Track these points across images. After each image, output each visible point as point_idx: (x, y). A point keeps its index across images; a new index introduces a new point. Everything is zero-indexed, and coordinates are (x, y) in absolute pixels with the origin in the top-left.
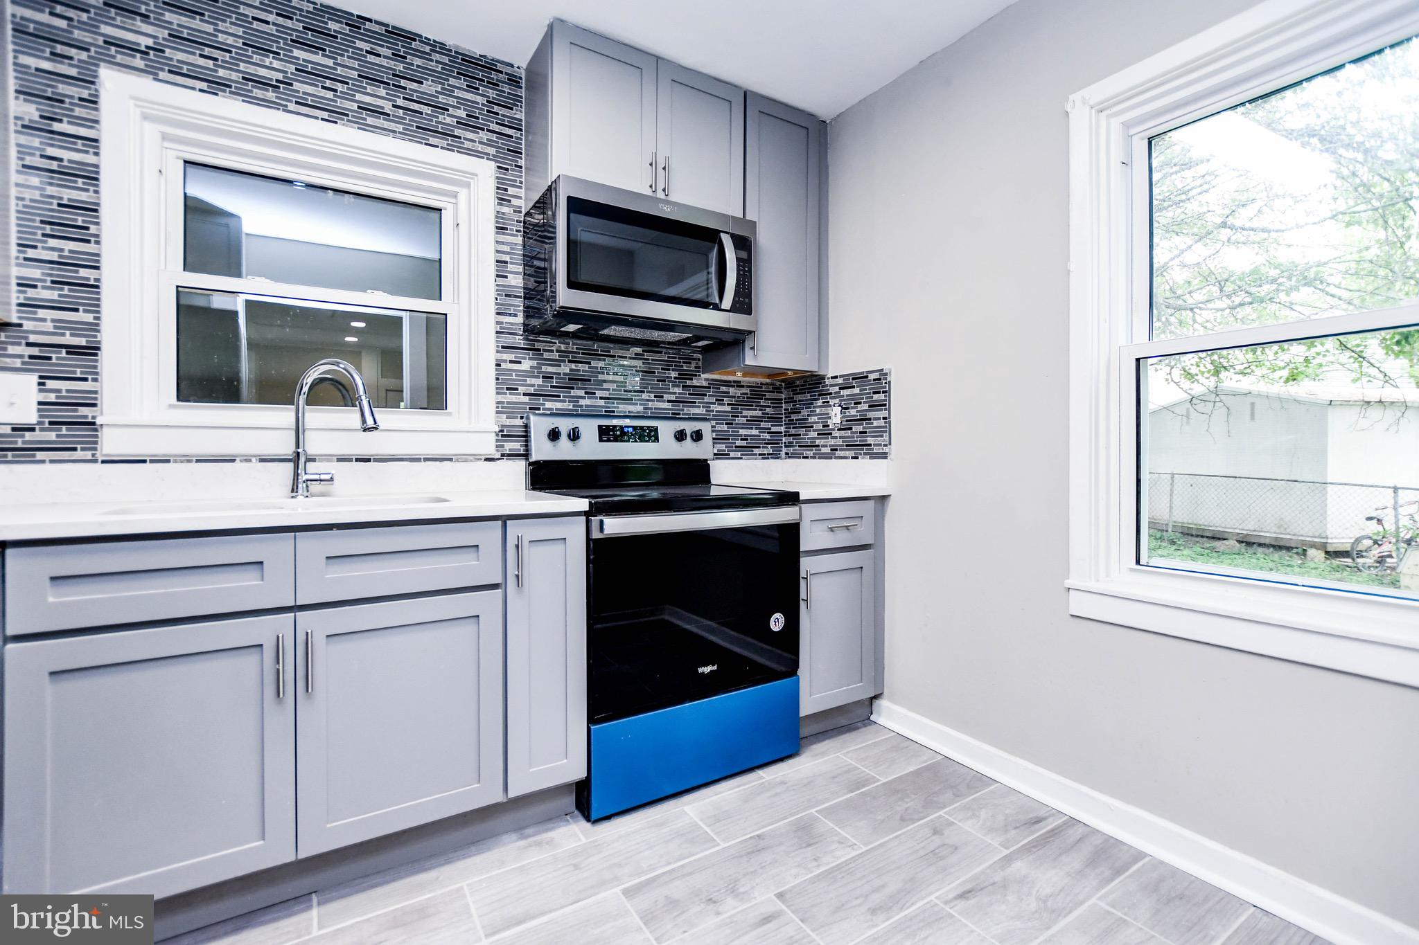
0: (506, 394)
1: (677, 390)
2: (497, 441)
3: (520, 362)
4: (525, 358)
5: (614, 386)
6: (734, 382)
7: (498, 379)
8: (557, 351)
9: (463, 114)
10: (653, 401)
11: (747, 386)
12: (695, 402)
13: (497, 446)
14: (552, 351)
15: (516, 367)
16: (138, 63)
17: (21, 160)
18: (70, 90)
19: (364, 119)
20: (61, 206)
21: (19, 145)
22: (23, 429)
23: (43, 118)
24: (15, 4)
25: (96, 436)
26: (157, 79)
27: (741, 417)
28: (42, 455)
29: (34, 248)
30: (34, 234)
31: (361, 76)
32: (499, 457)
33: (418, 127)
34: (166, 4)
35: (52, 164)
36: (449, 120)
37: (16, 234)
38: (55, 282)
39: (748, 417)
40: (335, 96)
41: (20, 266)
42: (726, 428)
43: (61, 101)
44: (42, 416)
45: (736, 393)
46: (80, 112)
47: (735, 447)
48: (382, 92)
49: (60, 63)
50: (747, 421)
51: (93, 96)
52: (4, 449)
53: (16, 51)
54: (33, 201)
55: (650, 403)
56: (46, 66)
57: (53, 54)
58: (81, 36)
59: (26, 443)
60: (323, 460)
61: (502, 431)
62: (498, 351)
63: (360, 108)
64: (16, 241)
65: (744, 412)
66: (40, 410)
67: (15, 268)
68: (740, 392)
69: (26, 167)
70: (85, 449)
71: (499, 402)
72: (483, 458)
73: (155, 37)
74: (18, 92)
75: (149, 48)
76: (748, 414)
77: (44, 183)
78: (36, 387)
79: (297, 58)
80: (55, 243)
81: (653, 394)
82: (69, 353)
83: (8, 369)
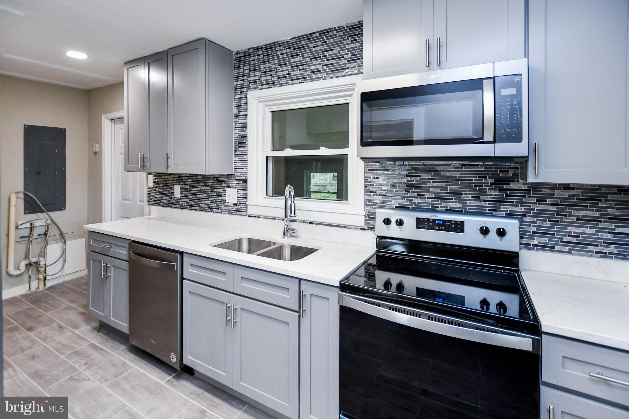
0: (370, 195)
2: (366, 220)
3: (378, 178)
4: (380, 175)
6: (560, 185)
7: (366, 187)
13: (366, 223)
15: (376, 180)
16: (255, 86)
17: (235, 126)
18: (243, 102)
19: (313, 76)
20: (241, 137)
21: (235, 122)
22: (235, 205)
23: (239, 112)
24: (235, 81)
25: (247, 208)
26: (259, 89)
27: (570, 216)
28: (238, 213)
29: (237, 151)
30: (237, 147)
31: (311, 59)
32: (367, 228)
33: (331, 71)
34: (261, 63)
35: (240, 125)
36: (344, 62)
37: (234, 148)
38: (240, 161)
39: (579, 216)
40: (303, 72)
41: (235, 157)
42: (549, 224)
43: (242, 106)
44: (238, 201)
45: (563, 195)
46: (245, 107)
47: (562, 242)
48: (318, 62)
49: (242, 94)
50: (577, 219)
51: (247, 101)
52: (232, 210)
53: (235, 95)
54: (237, 137)
55: (468, 202)
56: (239, 96)
57: (241, 92)
58: (245, 84)
59: (236, 209)
60: (299, 222)
61: (368, 215)
62: (366, 173)
63: (311, 72)
64: (234, 150)
65: (573, 212)
66: (237, 199)
67: (234, 158)
68: (568, 194)
69: (236, 128)
70: (245, 212)
71: (367, 200)
72: (359, 228)
73: (258, 75)
74: (235, 107)
75: (257, 80)
76: (580, 213)
77: (239, 131)
78: (237, 192)
79: (292, 63)
80: (240, 149)
81: (471, 196)
82: (242, 182)
83: (233, 187)
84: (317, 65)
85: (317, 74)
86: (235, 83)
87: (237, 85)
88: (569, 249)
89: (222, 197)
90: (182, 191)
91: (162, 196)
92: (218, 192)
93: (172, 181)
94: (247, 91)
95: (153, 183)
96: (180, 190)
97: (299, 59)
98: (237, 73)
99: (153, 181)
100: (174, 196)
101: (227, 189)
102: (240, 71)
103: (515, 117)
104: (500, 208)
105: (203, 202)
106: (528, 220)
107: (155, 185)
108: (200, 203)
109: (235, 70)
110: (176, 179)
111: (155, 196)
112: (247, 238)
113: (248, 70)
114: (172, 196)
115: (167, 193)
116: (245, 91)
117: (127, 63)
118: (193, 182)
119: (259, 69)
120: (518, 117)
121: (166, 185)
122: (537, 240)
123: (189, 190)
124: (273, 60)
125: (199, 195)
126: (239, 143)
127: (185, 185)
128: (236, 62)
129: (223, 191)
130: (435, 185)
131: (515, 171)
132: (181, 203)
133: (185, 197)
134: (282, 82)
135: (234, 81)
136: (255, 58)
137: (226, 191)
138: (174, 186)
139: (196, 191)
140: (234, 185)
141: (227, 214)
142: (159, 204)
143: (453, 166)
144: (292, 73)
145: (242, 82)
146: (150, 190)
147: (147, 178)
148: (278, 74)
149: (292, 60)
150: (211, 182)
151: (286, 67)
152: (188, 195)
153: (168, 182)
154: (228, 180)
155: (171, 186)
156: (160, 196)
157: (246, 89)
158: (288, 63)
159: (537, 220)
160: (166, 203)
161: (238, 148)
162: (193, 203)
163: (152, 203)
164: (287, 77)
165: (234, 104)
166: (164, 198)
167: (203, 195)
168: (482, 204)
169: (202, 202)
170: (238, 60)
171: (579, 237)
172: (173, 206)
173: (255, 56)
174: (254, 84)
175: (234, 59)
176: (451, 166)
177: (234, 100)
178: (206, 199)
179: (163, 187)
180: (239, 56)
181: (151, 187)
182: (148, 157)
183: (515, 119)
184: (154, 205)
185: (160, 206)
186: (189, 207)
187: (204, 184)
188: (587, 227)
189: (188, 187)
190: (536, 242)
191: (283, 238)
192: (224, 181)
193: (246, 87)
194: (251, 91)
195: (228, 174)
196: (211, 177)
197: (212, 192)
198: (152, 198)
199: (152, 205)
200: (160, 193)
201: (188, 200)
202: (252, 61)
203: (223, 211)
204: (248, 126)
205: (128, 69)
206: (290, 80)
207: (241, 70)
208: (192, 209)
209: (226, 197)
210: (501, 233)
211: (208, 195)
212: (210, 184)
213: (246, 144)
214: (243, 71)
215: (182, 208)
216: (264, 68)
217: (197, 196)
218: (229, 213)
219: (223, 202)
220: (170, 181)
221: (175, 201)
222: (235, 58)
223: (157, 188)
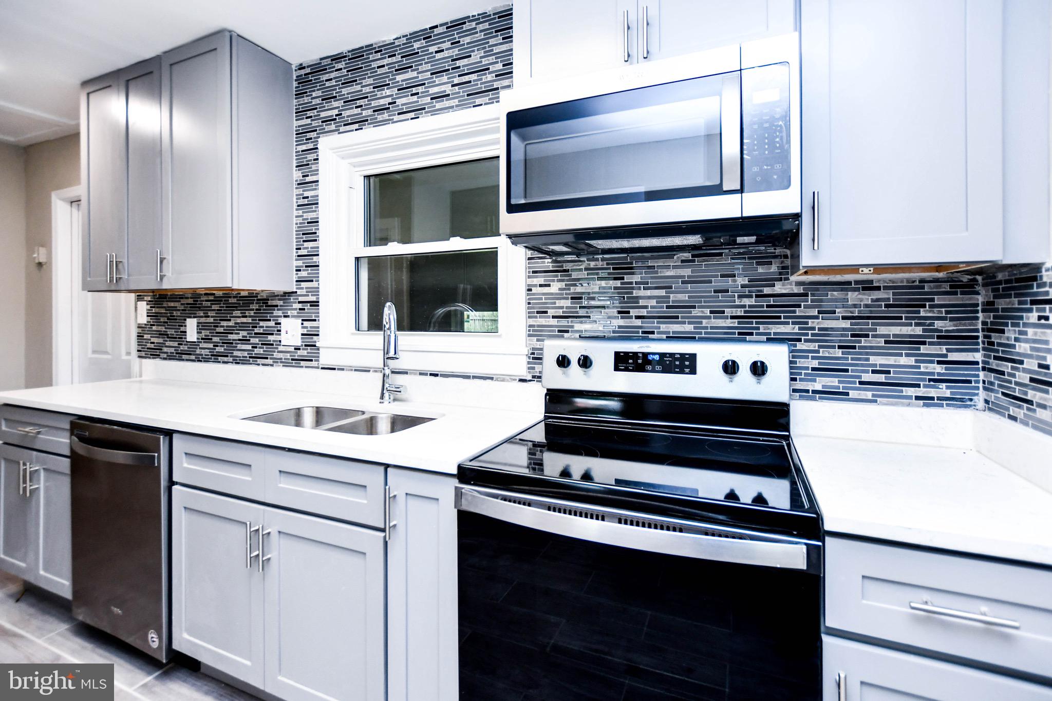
0: (536, 317)
1: (747, 302)
2: (529, 363)
3: (549, 286)
4: (553, 281)
5: (653, 302)
6: (857, 282)
7: (529, 303)
8: (586, 269)
9: (499, 66)
10: (709, 318)
11: (886, 288)
12: (779, 317)
13: (529, 368)
14: (581, 270)
15: (546, 290)
16: (333, 127)
17: (297, 202)
18: (311, 157)
19: (435, 106)
20: (308, 223)
21: (297, 195)
22: (297, 349)
23: (303, 176)
24: (296, 120)
25: (319, 353)
26: (339, 133)
27: (874, 336)
28: (303, 363)
29: (300, 249)
30: (300, 241)
31: (432, 74)
32: (531, 379)
33: (468, 95)
34: (342, 84)
35: (305, 201)
36: (490, 77)
37: (295, 244)
38: (306, 266)
39: (889, 336)
40: (418, 98)
41: (296, 260)
42: (839, 353)
43: (308, 165)
44: (303, 342)
45: (861, 300)
46: (314, 167)
47: (861, 383)
48: (445, 78)
49: (308, 143)
50: (886, 342)
51: (317, 155)
52: (292, 360)
53: (297, 145)
54: (300, 223)
55: (704, 321)
56: (304, 147)
57: (307, 140)
58: (315, 124)
59: (298, 356)
60: (411, 374)
61: (533, 354)
62: (529, 277)
63: (432, 99)
64: (295, 247)
65: (879, 328)
66: (302, 338)
67: (295, 262)
68: (870, 298)
69: (298, 206)
70: (316, 361)
71: (530, 326)
72: (518, 378)
73: (339, 107)
74: (297, 167)
75: (336, 115)
76: (890, 331)
77: (303, 212)
78: (300, 326)
79: (398, 82)
80: (306, 244)
81: (709, 310)
82: (311, 306)
83: (293, 316)
84: (443, 85)
85: (443, 101)
86: (296, 123)
87: (299, 126)
88: (873, 395)
89: (274, 336)
90: (200, 329)
91: (164, 341)
92: (267, 327)
93: (183, 310)
94: (319, 137)
95: (148, 316)
96: (198, 326)
97: (410, 74)
98: (299, 105)
99: (147, 313)
100: (186, 338)
101: (283, 321)
102: (306, 101)
103: (777, 142)
104: (758, 328)
105: (239, 347)
106: (804, 347)
107: (151, 319)
108: (234, 350)
109: (296, 99)
110: (190, 307)
111: (150, 340)
112: (313, 407)
113: (320, 99)
114: (182, 338)
115: (173, 335)
116: (315, 138)
117: (85, 83)
118: (221, 310)
119: (339, 96)
120: (782, 142)
121: (171, 318)
122: (819, 383)
123: (214, 326)
124: (365, 78)
125: (232, 333)
126: (303, 234)
127: (206, 317)
128: (299, 83)
129: (276, 324)
130: (648, 293)
131: (782, 262)
132: (198, 351)
133: (207, 339)
134: (380, 118)
135: (295, 118)
136: (333, 75)
137: (280, 324)
138: (185, 320)
139: (227, 326)
140: (295, 313)
141: (283, 366)
142: (159, 355)
143: (678, 258)
144: (399, 102)
145: (309, 121)
146: (142, 330)
147: (136, 308)
148: (374, 104)
149: (399, 78)
150: (253, 310)
151: (387, 91)
152: (212, 336)
153: (175, 313)
154: (284, 303)
155: (179, 320)
156: (161, 340)
157: (317, 134)
158: (392, 83)
159: (820, 347)
160: (171, 353)
161: (302, 243)
162: (222, 350)
163: (146, 354)
164: (389, 108)
165: (295, 162)
166: (168, 343)
167: (239, 334)
168: (729, 323)
169: (236, 347)
170: (301, 80)
171: (889, 372)
172: (184, 357)
173: (332, 72)
174: (331, 124)
175: (295, 78)
176: (675, 257)
177: (295, 154)
178: (245, 340)
179: (167, 322)
180: (303, 72)
181: (142, 324)
182: (125, 261)
183: (778, 145)
184: (149, 358)
185: (161, 358)
186: (215, 357)
187: (241, 313)
188: (901, 355)
189: (211, 320)
190: (818, 386)
191: (380, 403)
192: (277, 306)
193: (316, 130)
194: (326, 136)
195: (285, 293)
196: (254, 300)
197: (256, 327)
198: (146, 345)
199: (145, 358)
200: (160, 334)
201: (211, 346)
202: (327, 80)
203: (276, 361)
204: (319, 202)
205: (88, 94)
206: (395, 115)
207: (308, 98)
208: (219, 362)
209: (280, 335)
210: (759, 369)
211: (248, 334)
212: (252, 313)
213: (317, 234)
214: (310, 101)
215: (201, 361)
216: (348, 94)
217: (227, 336)
218: (286, 364)
219: (276, 345)
220: (179, 310)
221: (188, 348)
222: (297, 77)
223: (154, 325)
